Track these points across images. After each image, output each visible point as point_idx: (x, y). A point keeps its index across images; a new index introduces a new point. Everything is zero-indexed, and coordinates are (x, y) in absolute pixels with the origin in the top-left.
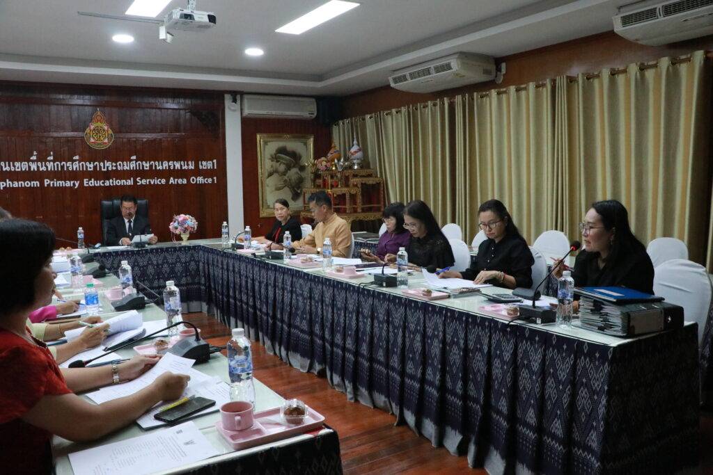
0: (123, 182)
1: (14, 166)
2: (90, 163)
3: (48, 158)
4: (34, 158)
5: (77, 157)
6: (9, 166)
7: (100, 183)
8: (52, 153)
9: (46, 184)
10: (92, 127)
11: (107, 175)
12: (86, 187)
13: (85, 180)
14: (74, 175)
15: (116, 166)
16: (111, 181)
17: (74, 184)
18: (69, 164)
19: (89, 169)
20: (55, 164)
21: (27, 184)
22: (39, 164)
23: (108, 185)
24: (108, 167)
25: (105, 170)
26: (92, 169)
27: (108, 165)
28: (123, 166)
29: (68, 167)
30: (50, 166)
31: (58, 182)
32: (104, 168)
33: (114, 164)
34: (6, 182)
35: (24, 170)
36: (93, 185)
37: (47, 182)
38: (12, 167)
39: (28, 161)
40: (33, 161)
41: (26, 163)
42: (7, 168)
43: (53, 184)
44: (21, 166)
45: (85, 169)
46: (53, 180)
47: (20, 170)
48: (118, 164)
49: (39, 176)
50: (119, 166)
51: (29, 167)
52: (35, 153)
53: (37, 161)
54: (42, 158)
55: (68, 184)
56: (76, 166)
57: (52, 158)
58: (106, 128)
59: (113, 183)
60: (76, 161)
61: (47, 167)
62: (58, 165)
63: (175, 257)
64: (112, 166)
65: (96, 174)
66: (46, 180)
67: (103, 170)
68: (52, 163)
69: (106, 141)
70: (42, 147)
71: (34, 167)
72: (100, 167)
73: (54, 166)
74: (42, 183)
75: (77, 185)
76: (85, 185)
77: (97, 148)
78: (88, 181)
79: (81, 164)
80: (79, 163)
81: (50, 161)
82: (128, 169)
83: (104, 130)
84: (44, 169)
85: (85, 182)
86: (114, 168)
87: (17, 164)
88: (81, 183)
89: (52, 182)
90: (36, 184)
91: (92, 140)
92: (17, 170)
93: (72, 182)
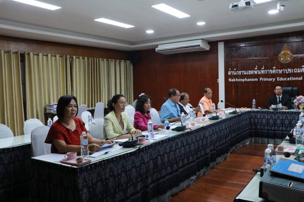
0: (297, 79)
1: (248, 72)
2: (281, 70)
3: (262, 69)
4: (256, 69)
5: (274, 68)
6: (247, 72)
7: (285, 79)
8: (263, 66)
9: (260, 80)
10: (282, 53)
11: (289, 75)
12: (278, 81)
13: (278, 78)
14: (273, 76)
15: (294, 71)
16: (290, 78)
17: (273, 80)
18: (271, 70)
19: (280, 73)
20: (265, 71)
21: (253, 80)
22: (258, 71)
23: (289, 80)
24: (289, 71)
25: (288, 73)
26: (281, 73)
27: (289, 70)
28: (297, 70)
29: (270, 72)
30: (263, 72)
31: (266, 79)
32: (287, 72)
33: (292, 70)
34: (245, 79)
35: (252, 74)
36: (281, 80)
37: (261, 79)
38: (247, 73)
39: (254, 70)
40: (256, 70)
41: (253, 71)
42: (246, 74)
43: (264, 80)
44: (251, 72)
45: (278, 73)
46: (263, 78)
47: (250, 74)
48: (295, 70)
49: (258, 76)
50: (295, 71)
51: (254, 73)
52: (257, 66)
53: (257, 70)
54: (259, 69)
55: (270, 80)
56: (273, 71)
57: (263, 68)
58: (289, 53)
59: (291, 79)
60: (274, 69)
61: (261, 72)
62: (266, 71)
63: (292, 117)
64: (291, 71)
65: (283, 75)
66: (260, 78)
67: (287, 73)
68: (263, 70)
69: (289, 59)
70: (260, 63)
71: (256, 72)
72: (285, 72)
73: (264, 72)
74: (259, 79)
75: (274, 80)
76: (278, 80)
77: (284, 62)
78: (279, 78)
79: (276, 71)
80: (275, 70)
81: (262, 70)
82: (300, 72)
83: (288, 54)
84: (260, 73)
85: (278, 79)
86: (292, 72)
87: (250, 71)
88: (276, 79)
89: (263, 79)
90: (256, 80)
91: (282, 59)
92: (249, 74)
93: (272, 79)
